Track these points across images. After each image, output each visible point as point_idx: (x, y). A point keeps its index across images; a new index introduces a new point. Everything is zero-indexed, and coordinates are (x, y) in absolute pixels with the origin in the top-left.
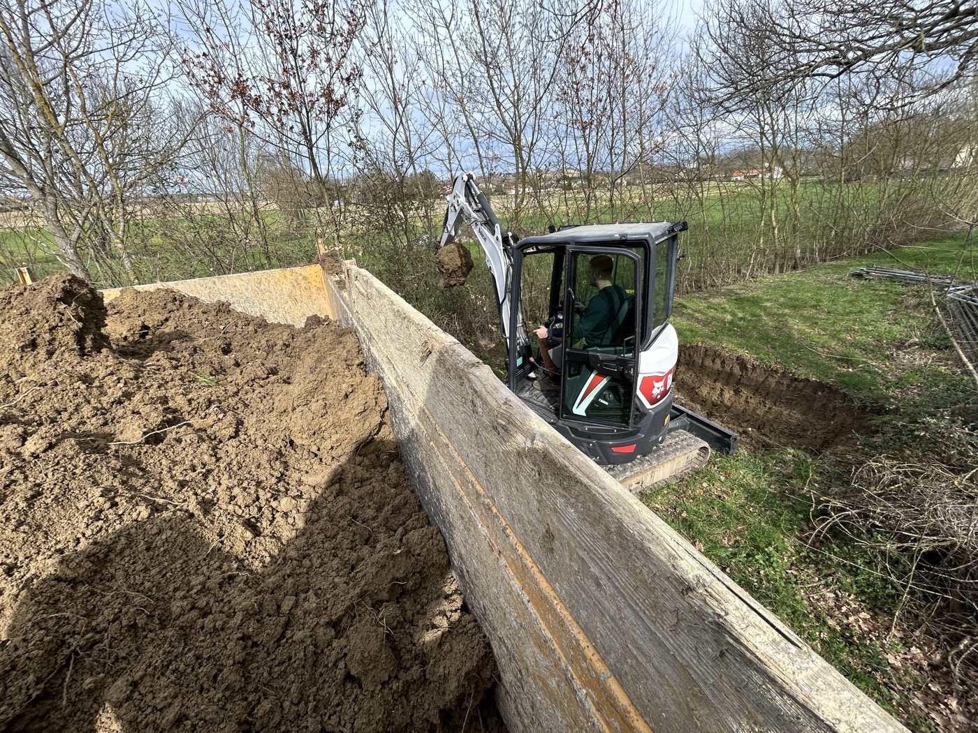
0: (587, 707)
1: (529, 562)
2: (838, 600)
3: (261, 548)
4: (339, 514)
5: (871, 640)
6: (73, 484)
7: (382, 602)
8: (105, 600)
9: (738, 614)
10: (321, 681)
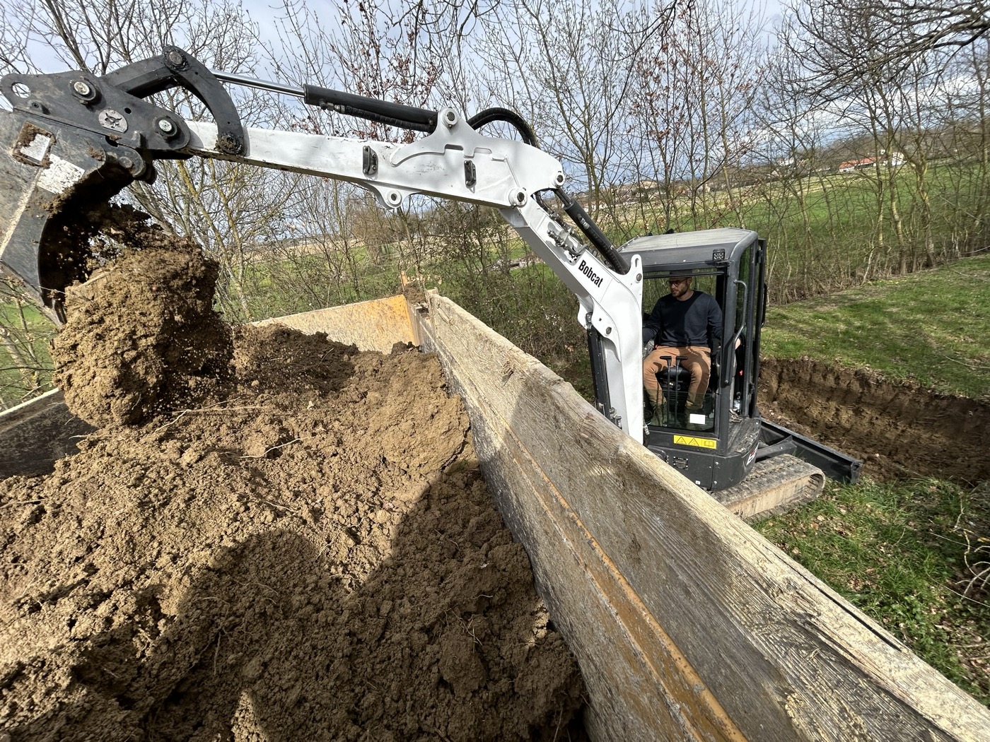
0: (682, 722)
1: (616, 574)
3: (361, 555)
4: (427, 528)
7: (470, 614)
8: (242, 589)
9: (831, 615)
10: (417, 682)
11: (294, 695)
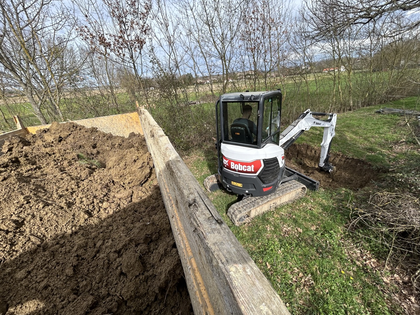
2: (362, 254)
3: (92, 222)
4: (128, 210)
5: (376, 271)
6: (13, 194)
7: (140, 244)
8: (20, 238)
10: (110, 275)
11: (42, 284)
